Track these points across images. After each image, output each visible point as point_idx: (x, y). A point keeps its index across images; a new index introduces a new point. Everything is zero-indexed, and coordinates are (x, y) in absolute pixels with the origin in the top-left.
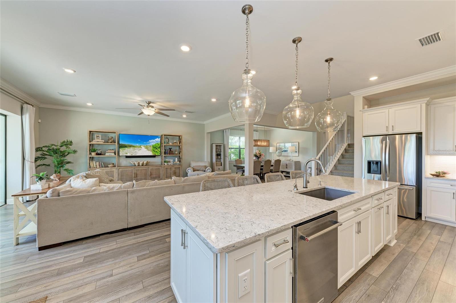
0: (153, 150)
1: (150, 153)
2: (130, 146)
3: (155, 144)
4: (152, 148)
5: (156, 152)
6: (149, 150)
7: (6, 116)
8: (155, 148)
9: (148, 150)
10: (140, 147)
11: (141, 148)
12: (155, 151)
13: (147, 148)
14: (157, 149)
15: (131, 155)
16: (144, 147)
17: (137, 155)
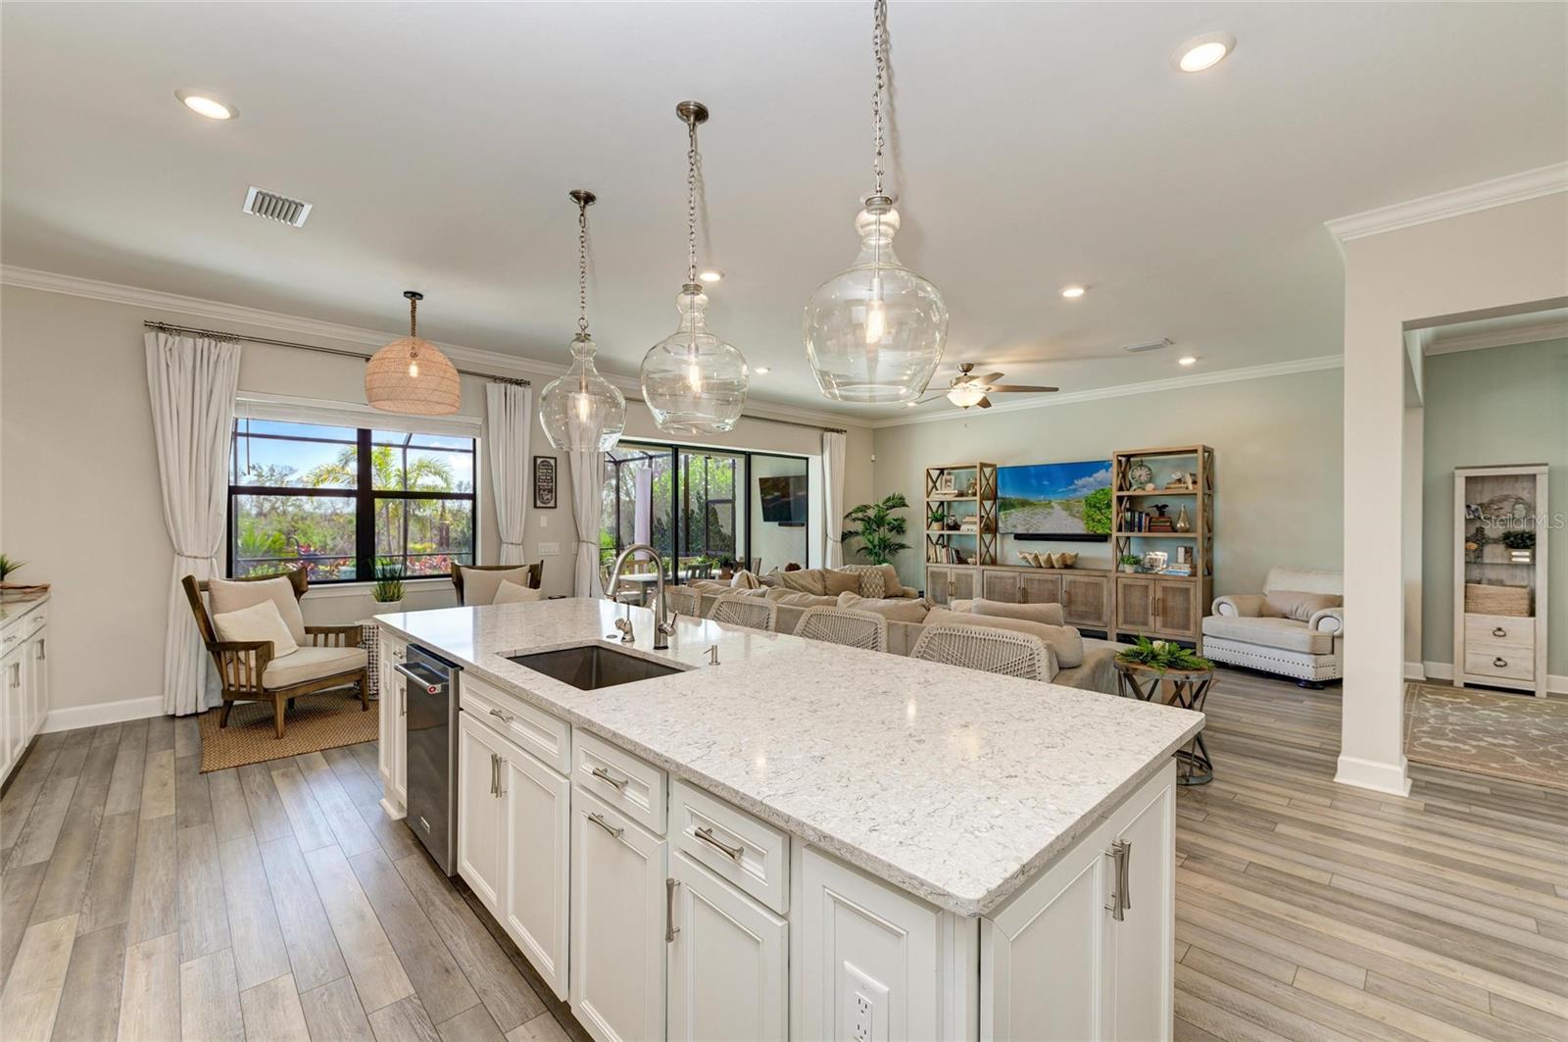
0: (1089, 516)
1: (1080, 528)
2: (1024, 504)
3: (1093, 492)
4: (1083, 507)
5: (1099, 521)
6: (1075, 516)
7: (807, 459)
8: (1095, 506)
9: (1070, 515)
10: (1049, 505)
11: (1052, 507)
12: (1093, 520)
13: (1067, 508)
14: (1100, 509)
15: (1025, 532)
16: (1059, 504)
17: (1041, 532)
